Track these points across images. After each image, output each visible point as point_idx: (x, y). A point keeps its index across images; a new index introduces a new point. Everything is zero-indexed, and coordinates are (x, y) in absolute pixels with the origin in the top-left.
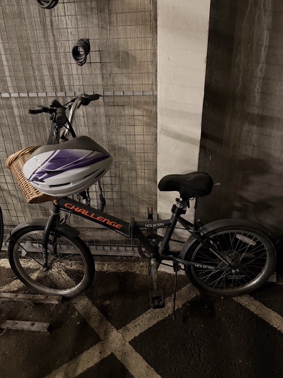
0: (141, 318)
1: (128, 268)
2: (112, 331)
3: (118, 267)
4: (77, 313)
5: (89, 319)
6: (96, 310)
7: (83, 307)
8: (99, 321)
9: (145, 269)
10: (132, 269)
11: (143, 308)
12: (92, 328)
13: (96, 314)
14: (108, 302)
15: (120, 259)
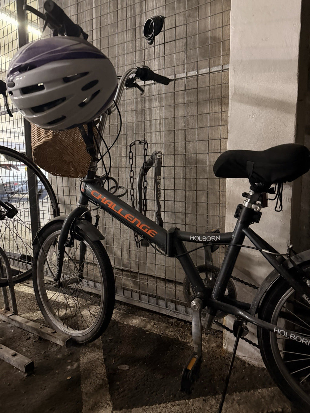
0: (161, 408)
1: (179, 335)
2: (106, 408)
3: (166, 330)
4: (76, 364)
5: (86, 378)
6: (104, 370)
7: (89, 361)
8: (96, 386)
9: (205, 344)
10: (185, 338)
11: (173, 394)
12: (82, 392)
13: (99, 376)
14: (126, 367)
15: (175, 322)
